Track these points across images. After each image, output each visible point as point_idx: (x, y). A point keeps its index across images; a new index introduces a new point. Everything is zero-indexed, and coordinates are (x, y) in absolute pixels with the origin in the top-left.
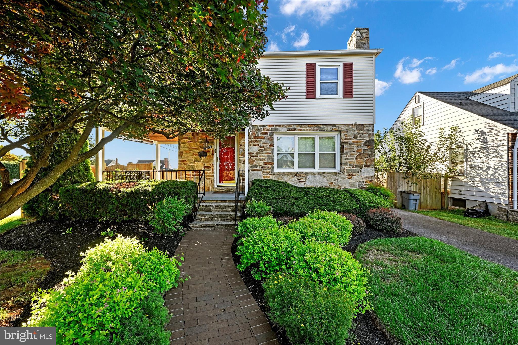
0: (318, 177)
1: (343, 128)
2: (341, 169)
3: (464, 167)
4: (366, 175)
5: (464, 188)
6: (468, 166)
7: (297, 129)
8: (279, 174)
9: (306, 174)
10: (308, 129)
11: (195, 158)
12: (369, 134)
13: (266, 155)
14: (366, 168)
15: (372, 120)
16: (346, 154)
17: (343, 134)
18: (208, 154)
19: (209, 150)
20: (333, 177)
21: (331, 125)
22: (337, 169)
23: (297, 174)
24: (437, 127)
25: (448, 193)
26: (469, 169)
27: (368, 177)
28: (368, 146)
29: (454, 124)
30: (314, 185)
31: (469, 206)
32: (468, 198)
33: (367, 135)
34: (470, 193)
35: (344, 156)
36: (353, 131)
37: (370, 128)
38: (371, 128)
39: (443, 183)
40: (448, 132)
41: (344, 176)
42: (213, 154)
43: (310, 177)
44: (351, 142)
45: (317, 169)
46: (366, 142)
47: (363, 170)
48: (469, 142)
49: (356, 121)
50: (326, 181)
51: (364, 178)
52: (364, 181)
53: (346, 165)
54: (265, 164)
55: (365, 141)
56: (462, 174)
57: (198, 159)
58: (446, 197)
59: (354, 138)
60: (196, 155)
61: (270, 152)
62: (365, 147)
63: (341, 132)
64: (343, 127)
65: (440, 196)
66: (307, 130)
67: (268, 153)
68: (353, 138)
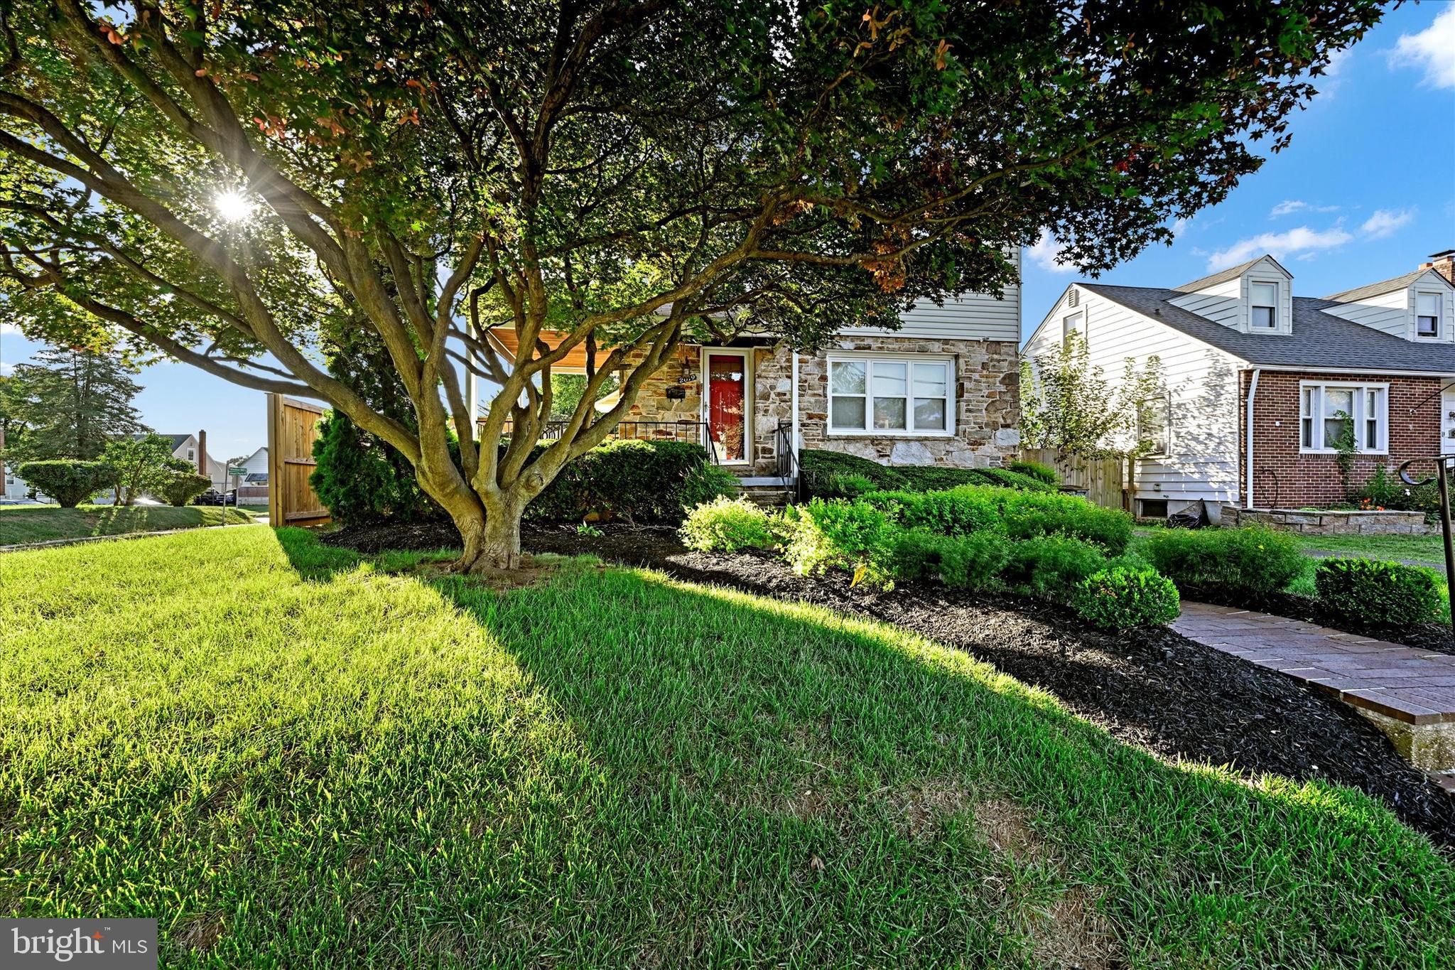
0: (915, 447)
1: (962, 349)
2: (957, 431)
3: (1165, 436)
4: (1005, 444)
5: (1164, 478)
6: (1173, 434)
7: (875, 345)
8: (838, 439)
9: (893, 440)
10: (896, 346)
11: (659, 402)
12: (1011, 363)
13: (812, 399)
14: (1004, 430)
15: (1015, 335)
16: (968, 401)
17: (961, 361)
18: (688, 392)
19: (689, 384)
20: (942, 446)
21: (939, 340)
22: (950, 432)
23: (874, 441)
24: (1122, 357)
25: (1135, 492)
26: (1174, 440)
27: (1007, 448)
28: (1007, 385)
29: (1151, 351)
30: (907, 462)
31: (1172, 510)
32: (1173, 496)
33: (1006, 364)
34: (1175, 487)
35: (963, 405)
36: (982, 355)
37: (1012, 351)
38: (1013, 349)
39: (1126, 471)
40: (1140, 367)
41: (964, 445)
42: (698, 393)
43: (900, 446)
44: (976, 376)
45: (911, 432)
46: (1004, 378)
47: (998, 433)
48: (1174, 387)
49: (986, 334)
50: (929, 455)
51: (1000, 449)
52: (1001, 455)
53: (967, 423)
54: (810, 417)
55: (1002, 375)
56: (1161, 451)
57: (666, 401)
58: (1131, 500)
59: (983, 368)
60: (660, 395)
61: (821, 392)
62: (1003, 389)
63: (957, 357)
64: (962, 345)
65: (1119, 497)
66: (894, 350)
67: (815, 395)
68: (980, 368)
